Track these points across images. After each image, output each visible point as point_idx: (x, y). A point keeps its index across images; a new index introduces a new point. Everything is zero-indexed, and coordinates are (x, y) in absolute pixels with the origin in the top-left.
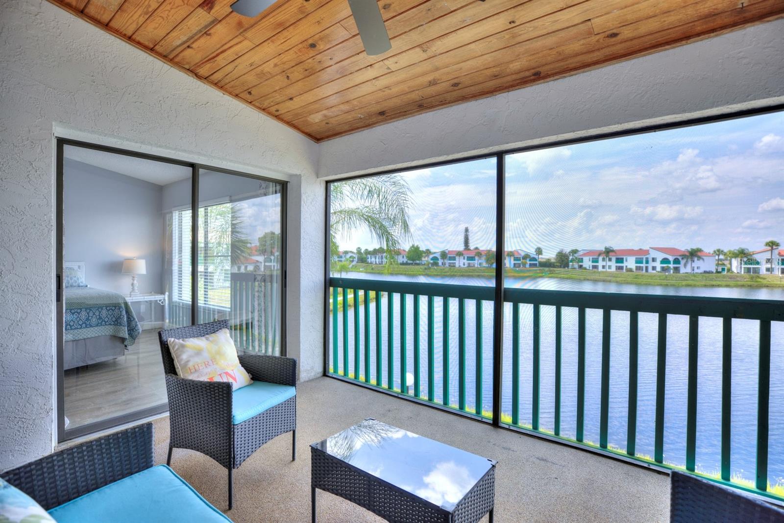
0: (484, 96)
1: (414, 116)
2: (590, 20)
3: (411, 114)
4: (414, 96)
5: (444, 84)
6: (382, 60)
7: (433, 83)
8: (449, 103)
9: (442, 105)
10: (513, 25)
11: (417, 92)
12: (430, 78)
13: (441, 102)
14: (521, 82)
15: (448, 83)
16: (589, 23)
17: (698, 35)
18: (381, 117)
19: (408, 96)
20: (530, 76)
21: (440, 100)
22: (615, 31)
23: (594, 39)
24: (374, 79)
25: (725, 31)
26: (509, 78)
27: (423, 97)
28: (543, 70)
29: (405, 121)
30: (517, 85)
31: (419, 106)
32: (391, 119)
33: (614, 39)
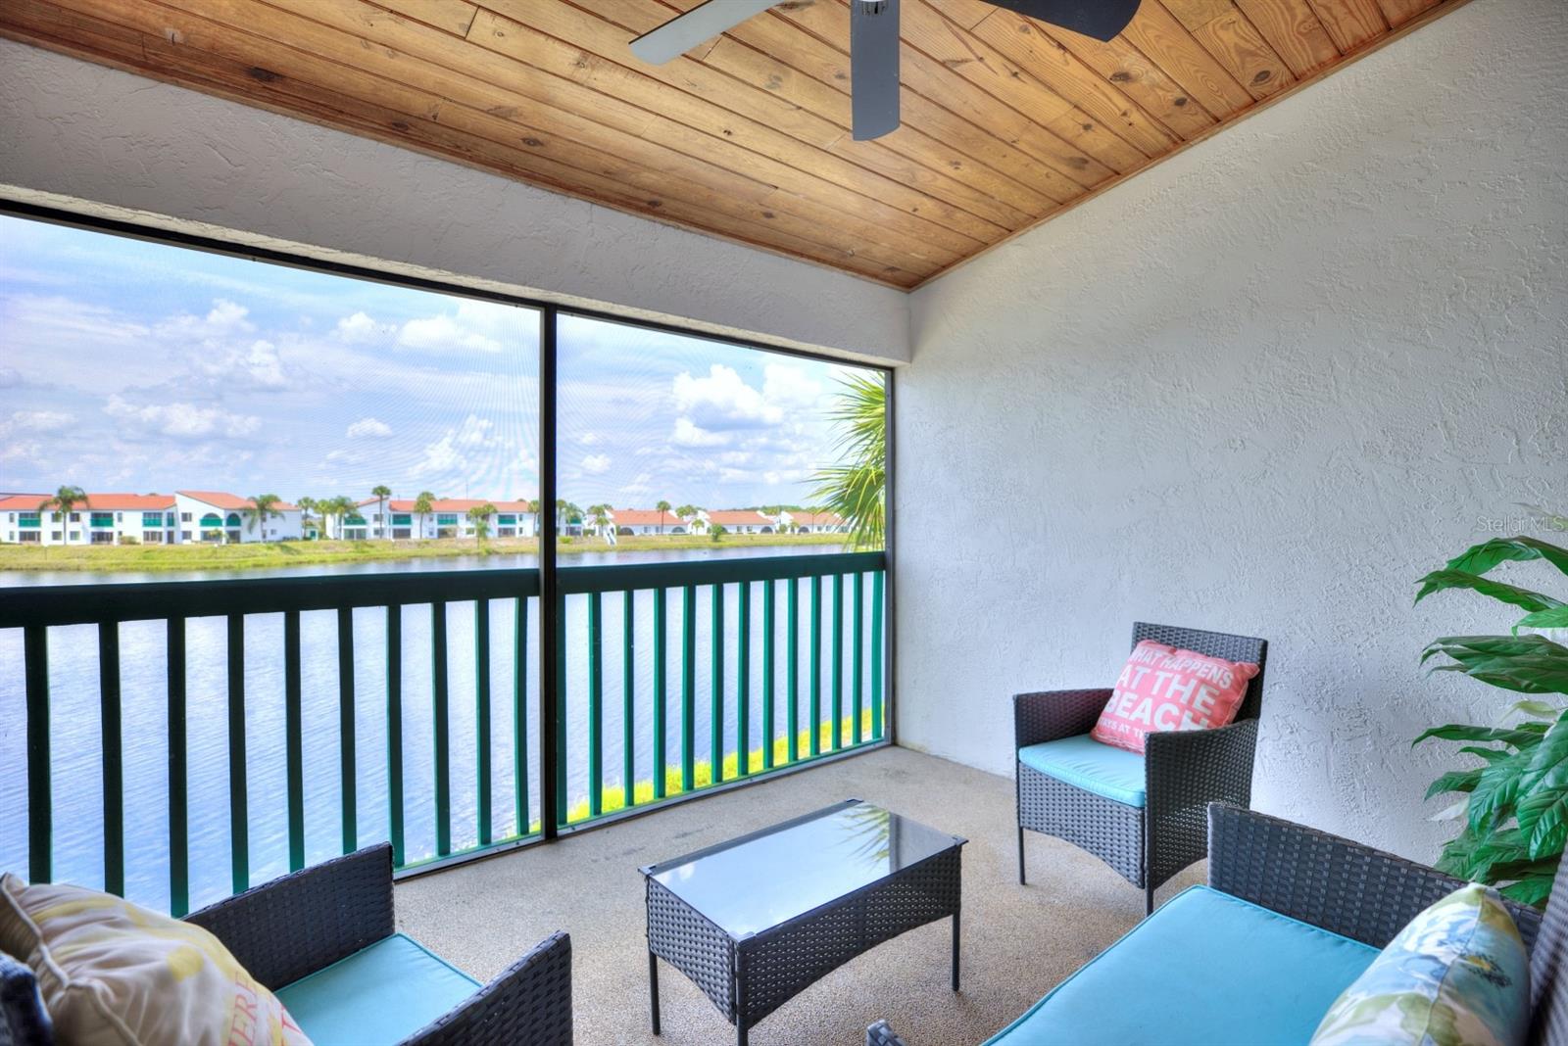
0: (550, 188)
1: (356, 134)
2: (777, 188)
3: (351, 124)
4: (419, 104)
5: (515, 128)
6: (479, 7)
7: (499, 113)
8: (471, 159)
9: (453, 153)
10: (724, 136)
11: (440, 101)
12: (508, 100)
13: (458, 147)
14: (621, 201)
15: (524, 132)
16: (773, 190)
17: (809, 257)
18: (243, 79)
19: (408, 95)
20: (644, 201)
21: (459, 144)
22: (775, 212)
23: (755, 207)
24: (392, 11)
25: (824, 265)
26: (617, 186)
27: (435, 117)
28: (669, 205)
29: (318, 130)
30: (615, 201)
31: (395, 124)
32: (274, 102)
33: (765, 219)
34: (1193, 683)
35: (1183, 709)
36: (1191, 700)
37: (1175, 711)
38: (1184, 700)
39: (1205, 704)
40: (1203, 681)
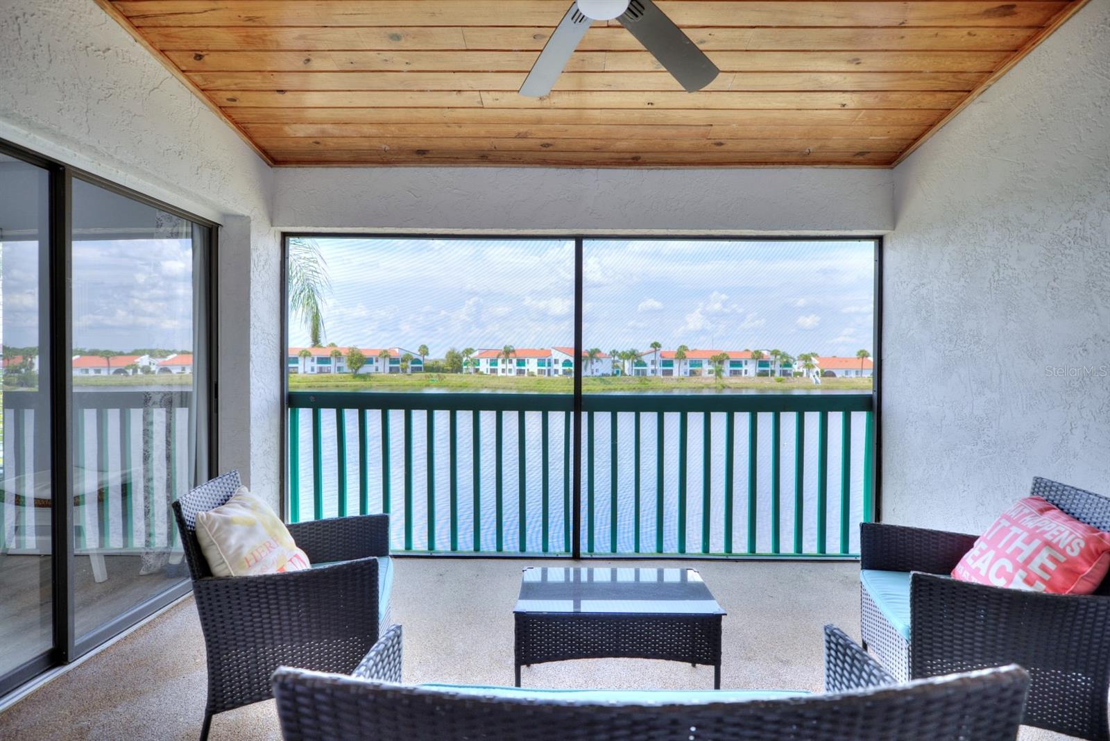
0: (570, 167)
1: (468, 166)
2: (711, 125)
3: (464, 163)
4: (485, 144)
5: (534, 141)
6: (480, 91)
7: (520, 136)
8: (523, 163)
9: (513, 163)
10: (650, 106)
11: (492, 140)
12: (522, 129)
13: (514, 159)
14: (615, 162)
15: (539, 141)
16: (709, 128)
17: (773, 163)
18: (416, 156)
19: (477, 142)
20: (628, 159)
21: (513, 157)
22: (722, 141)
23: (704, 142)
24: (448, 108)
25: (790, 166)
26: (607, 155)
27: (495, 148)
28: (644, 156)
29: (451, 170)
30: (611, 164)
31: (482, 157)
32: (431, 162)
33: (718, 147)
34: (1037, 543)
35: (1017, 567)
36: (1029, 560)
37: (1009, 567)
38: (1020, 559)
39: (1043, 568)
40: (1047, 544)
